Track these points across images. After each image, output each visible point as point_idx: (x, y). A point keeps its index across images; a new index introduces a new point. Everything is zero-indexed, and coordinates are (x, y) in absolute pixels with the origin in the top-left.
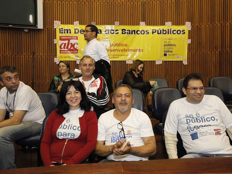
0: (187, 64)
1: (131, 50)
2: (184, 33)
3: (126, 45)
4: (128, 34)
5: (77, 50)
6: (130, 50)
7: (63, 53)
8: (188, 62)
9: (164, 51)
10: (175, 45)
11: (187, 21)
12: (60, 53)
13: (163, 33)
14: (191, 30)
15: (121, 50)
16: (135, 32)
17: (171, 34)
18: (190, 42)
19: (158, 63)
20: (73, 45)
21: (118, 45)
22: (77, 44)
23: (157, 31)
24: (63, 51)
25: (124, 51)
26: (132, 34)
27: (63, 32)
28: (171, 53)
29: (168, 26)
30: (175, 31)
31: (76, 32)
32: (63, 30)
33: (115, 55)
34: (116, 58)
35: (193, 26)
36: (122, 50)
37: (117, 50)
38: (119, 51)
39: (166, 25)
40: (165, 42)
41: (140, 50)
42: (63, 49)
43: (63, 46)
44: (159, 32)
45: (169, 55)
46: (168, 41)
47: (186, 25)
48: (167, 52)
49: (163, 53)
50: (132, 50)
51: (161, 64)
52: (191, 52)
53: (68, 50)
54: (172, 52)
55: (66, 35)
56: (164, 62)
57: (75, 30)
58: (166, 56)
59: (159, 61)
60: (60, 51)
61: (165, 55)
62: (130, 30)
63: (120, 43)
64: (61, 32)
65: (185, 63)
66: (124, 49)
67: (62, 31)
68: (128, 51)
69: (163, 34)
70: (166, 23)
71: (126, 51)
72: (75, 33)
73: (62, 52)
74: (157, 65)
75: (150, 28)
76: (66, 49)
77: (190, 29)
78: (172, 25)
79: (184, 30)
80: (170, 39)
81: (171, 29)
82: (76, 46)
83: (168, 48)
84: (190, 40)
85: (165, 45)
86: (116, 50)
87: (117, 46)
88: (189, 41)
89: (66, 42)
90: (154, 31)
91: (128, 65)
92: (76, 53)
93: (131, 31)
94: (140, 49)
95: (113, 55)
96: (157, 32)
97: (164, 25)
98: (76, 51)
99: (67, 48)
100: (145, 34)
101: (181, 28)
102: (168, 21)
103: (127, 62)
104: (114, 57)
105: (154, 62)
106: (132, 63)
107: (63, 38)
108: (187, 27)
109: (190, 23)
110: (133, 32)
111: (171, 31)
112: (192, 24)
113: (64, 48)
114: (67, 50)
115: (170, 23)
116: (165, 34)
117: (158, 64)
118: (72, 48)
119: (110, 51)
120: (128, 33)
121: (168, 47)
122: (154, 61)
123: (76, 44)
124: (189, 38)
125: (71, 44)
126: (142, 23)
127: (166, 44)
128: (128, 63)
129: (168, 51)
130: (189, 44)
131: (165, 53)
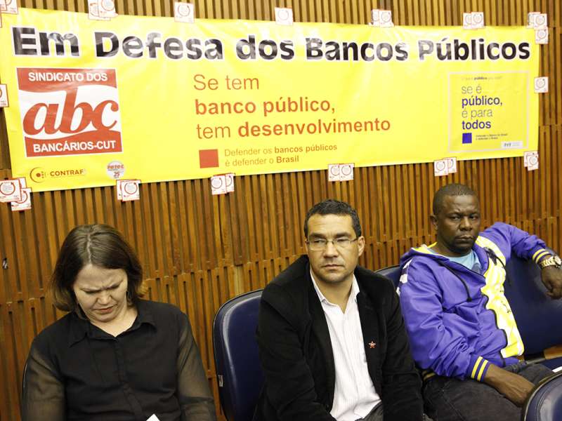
0: (536, 167)
1: (345, 124)
2: (528, 54)
3: (325, 106)
4: (331, 58)
5: (117, 136)
6: (339, 124)
7: (45, 154)
8: (539, 160)
9: (463, 123)
10: (497, 101)
11: (535, 10)
12: (30, 153)
13: (457, 56)
14: (548, 45)
15: (308, 127)
16: (359, 51)
17: (482, 57)
18: (545, 89)
19: (442, 170)
20: (92, 114)
21: (293, 106)
22: (115, 107)
23: (435, 48)
24: (41, 142)
25: (320, 132)
26: (346, 58)
27: (38, 46)
28: (485, 131)
29: (473, 29)
30: (497, 45)
31: (105, 50)
32: (37, 37)
33: (283, 150)
34: (288, 160)
35: (554, 28)
36: (312, 128)
37: (292, 126)
38: (301, 132)
39: (464, 23)
40: (465, 90)
41: (379, 125)
42: (43, 135)
43: (39, 121)
44: (444, 53)
45: (481, 138)
46: (474, 84)
47: (531, 25)
48: (472, 126)
49: (460, 132)
50: (348, 126)
51: (453, 174)
52: (548, 123)
53: (70, 140)
54: (488, 125)
55: (53, 60)
56: (462, 164)
57: (99, 36)
58: (470, 142)
59: (446, 161)
60: (29, 143)
61: (467, 138)
62: (336, 41)
63: (301, 99)
64: (25, 46)
65: (532, 163)
66: (320, 120)
67: (32, 41)
68: (335, 131)
69: (457, 58)
70: (465, 15)
71: (327, 131)
72: (100, 52)
73: (36, 148)
74: (440, 177)
75: (410, 36)
76: (59, 135)
77: (545, 41)
78: (485, 25)
79: (526, 45)
80: (482, 78)
81: (482, 40)
82: (107, 118)
83: (474, 114)
84: (546, 79)
85: (465, 103)
86: (286, 126)
87: (290, 110)
88: (543, 85)
89: (59, 97)
90: (426, 47)
91: (338, 185)
92: (111, 150)
93: (341, 48)
94: (377, 122)
95: (277, 150)
96: (435, 52)
97: (460, 23)
98: (113, 142)
99: (65, 126)
100: (394, 58)
101: (515, 35)
102: (471, 10)
103: (330, 174)
104: (279, 160)
105: (429, 166)
106: (350, 177)
107: (39, 76)
108: (536, 30)
109: (545, 15)
110: (351, 51)
111: (482, 47)
112: (552, 18)
113: (49, 127)
114: (62, 140)
115: (479, 16)
116: (464, 58)
117: (442, 173)
118: (90, 128)
119: (262, 131)
120: (332, 55)
121: (475, 107)
122: (427, 164)
123: (109, 105)
124: (542, 74)
125: (85, 106)
126: (382, 16)
127: (468, 97)
128: (336, 179)
129: (477, 125)
130: (543, 94)
131: (466, 131)
